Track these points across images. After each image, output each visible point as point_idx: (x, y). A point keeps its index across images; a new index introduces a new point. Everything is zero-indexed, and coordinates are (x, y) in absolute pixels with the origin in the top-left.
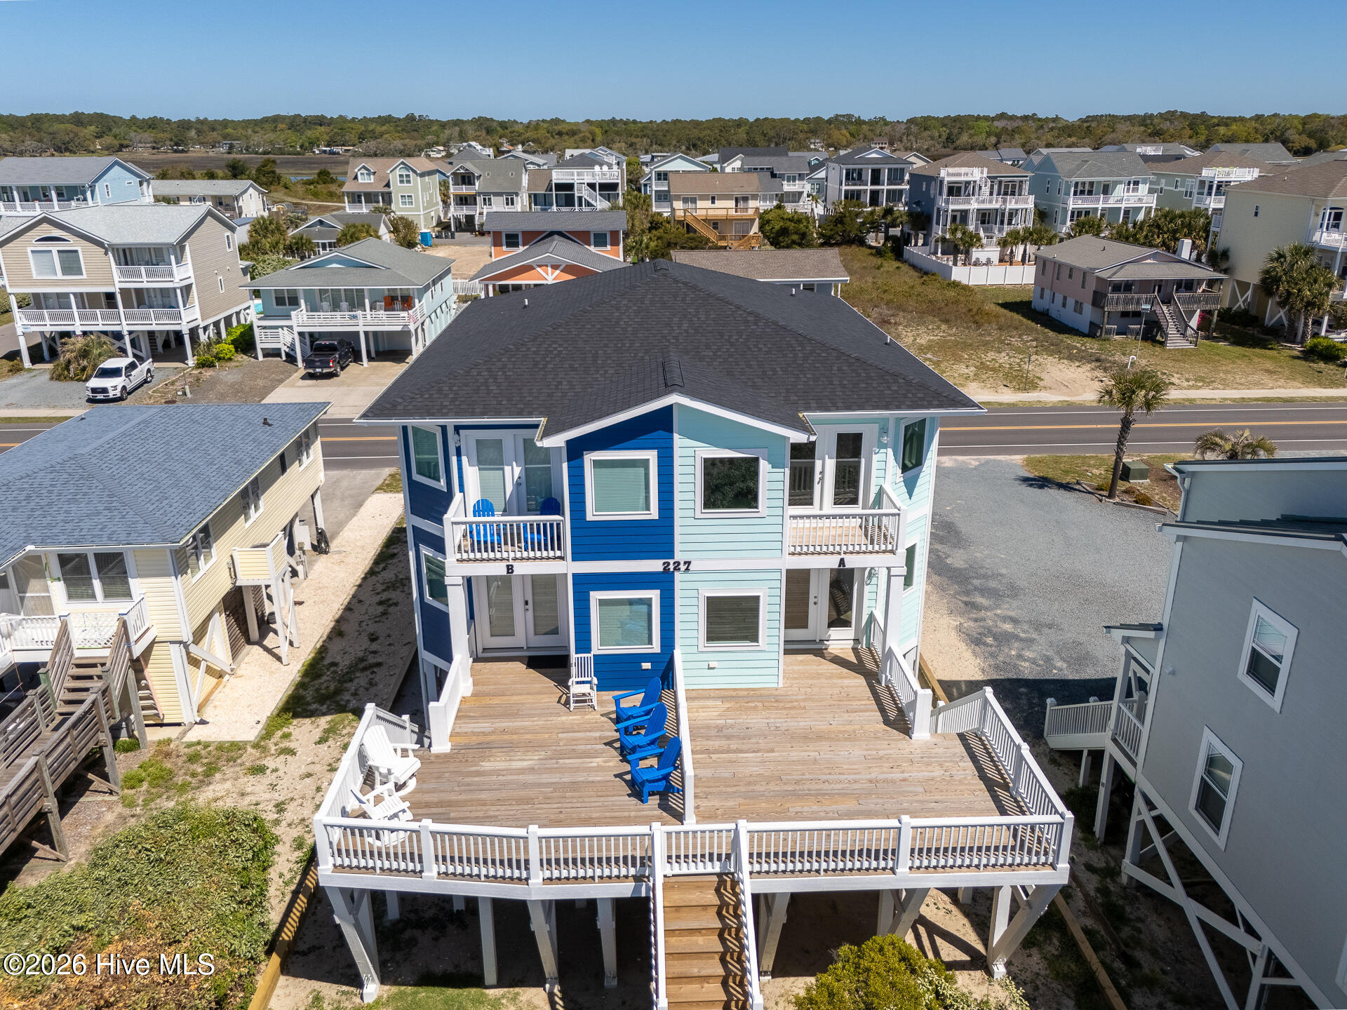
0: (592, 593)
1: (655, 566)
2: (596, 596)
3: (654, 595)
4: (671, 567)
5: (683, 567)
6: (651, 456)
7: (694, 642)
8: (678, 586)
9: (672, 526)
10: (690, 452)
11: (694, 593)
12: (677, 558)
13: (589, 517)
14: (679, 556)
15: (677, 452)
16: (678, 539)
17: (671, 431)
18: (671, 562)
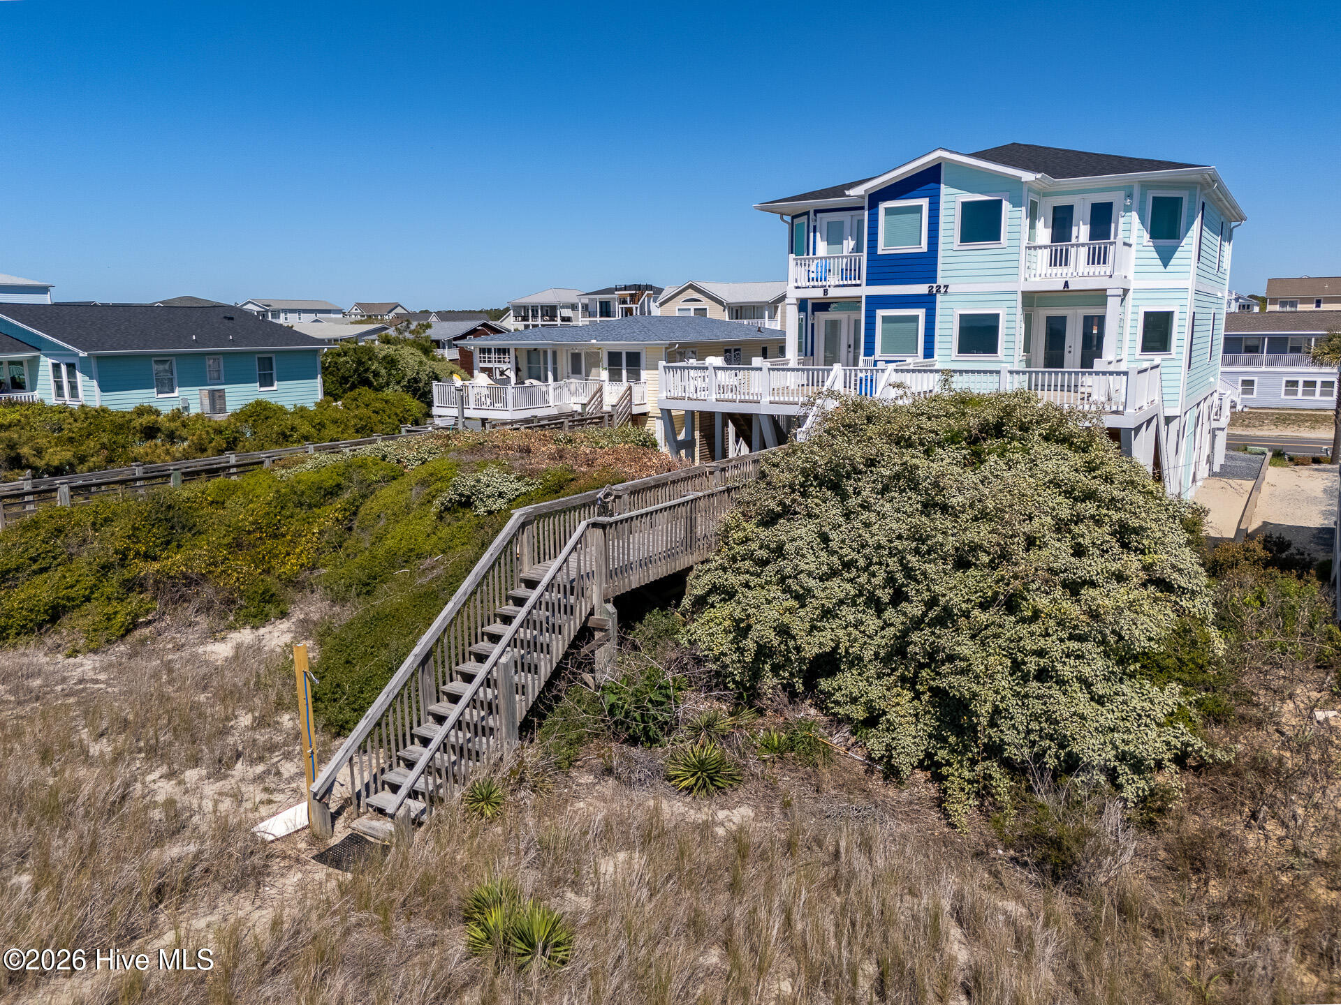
0: (878, 311)
1: (922, 289)
2: (880, 313)
3: (921, 313)
4: (934, 290)
5: (942, 290)
6: (924, 203)
7: (947, 352)
8: (938, 305)
9: (936, 257)
10: (951, 198)
11: (949, 312)
12: (938, 283)
13: (880, 252)
14: (941, 281)
15: (943, 199)
16: (940, 267)
17: (939, 183)
18: (935, 285)
